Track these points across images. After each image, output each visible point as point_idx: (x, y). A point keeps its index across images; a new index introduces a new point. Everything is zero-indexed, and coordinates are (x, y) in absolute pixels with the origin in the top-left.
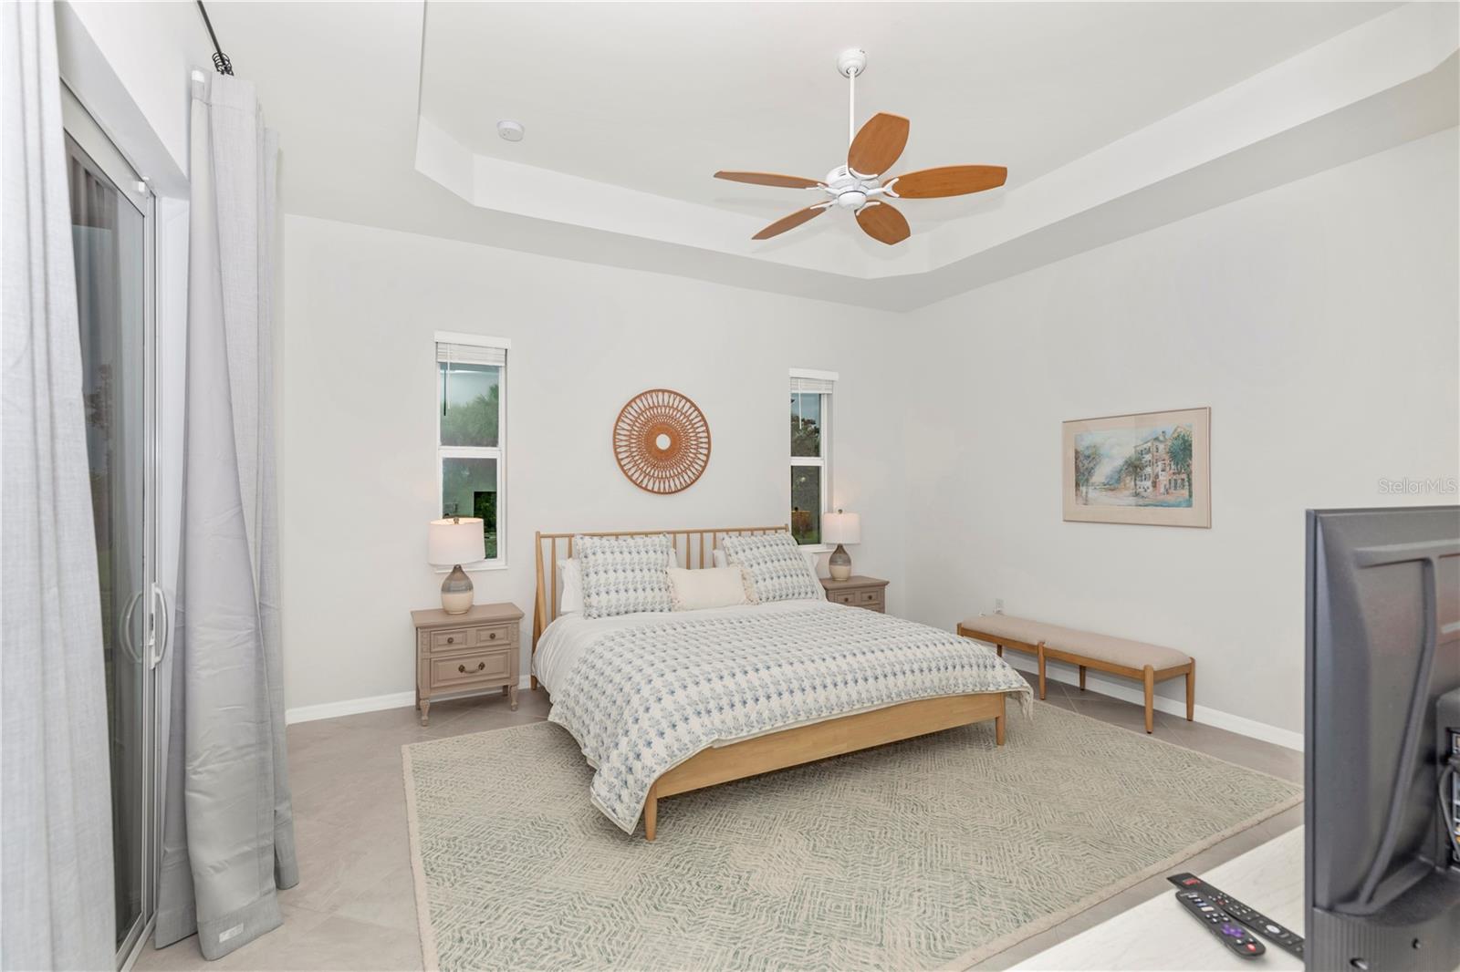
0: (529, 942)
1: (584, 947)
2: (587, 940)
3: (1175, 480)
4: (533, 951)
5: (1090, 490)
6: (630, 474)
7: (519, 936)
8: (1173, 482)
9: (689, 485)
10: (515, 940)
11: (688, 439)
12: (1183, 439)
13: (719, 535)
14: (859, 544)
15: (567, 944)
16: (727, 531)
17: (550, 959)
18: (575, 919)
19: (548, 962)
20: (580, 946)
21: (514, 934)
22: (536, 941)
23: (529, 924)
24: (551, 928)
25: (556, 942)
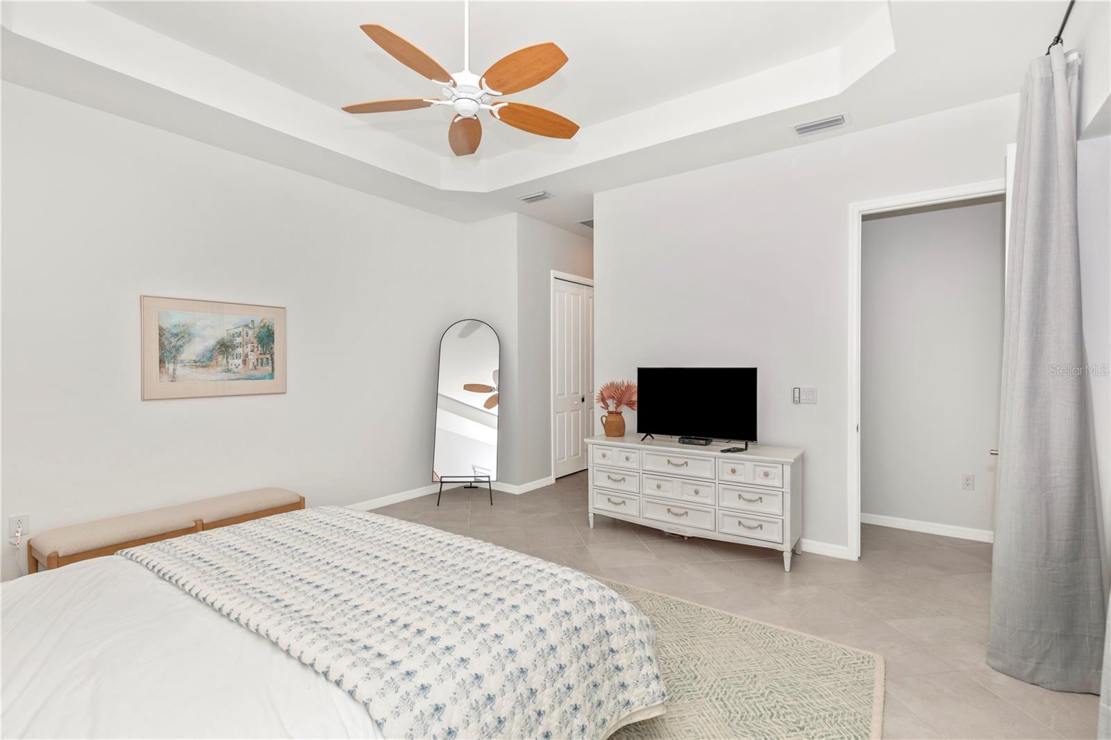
0: (794, 721)
1: (761, 692)
2: (755, 694)
3: (261, 359)
4: (795, 713)
5: (177, 368)
7: (798, 730)
10: (802, 729)
12: (268, 328)
15: (769, 700)
17: (787, 701)
18: (749, 710)
19: (790, 701)
20: (763, 694)
21: (800, 733)
22: (788, 717)
23: (784, 732)
24: (771, 718)
25: (775, 707)
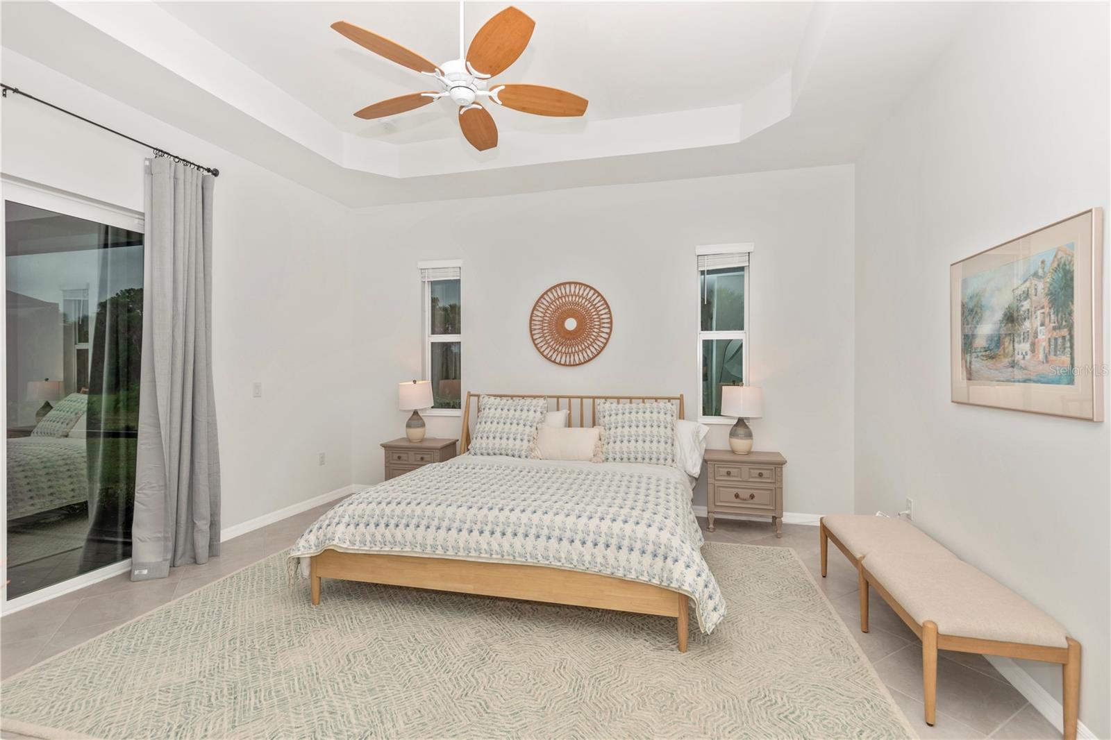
3: (1056, 339)
5: (973, 359)
6: (542, 350)
8: (1053, 342)
9: (591, 359)
11: (592, 321)
12: (1064, 269)
13: (597, 401)
14: (761, 418)
16: (606, 398)
